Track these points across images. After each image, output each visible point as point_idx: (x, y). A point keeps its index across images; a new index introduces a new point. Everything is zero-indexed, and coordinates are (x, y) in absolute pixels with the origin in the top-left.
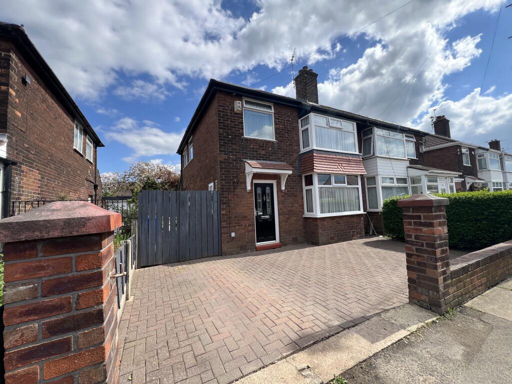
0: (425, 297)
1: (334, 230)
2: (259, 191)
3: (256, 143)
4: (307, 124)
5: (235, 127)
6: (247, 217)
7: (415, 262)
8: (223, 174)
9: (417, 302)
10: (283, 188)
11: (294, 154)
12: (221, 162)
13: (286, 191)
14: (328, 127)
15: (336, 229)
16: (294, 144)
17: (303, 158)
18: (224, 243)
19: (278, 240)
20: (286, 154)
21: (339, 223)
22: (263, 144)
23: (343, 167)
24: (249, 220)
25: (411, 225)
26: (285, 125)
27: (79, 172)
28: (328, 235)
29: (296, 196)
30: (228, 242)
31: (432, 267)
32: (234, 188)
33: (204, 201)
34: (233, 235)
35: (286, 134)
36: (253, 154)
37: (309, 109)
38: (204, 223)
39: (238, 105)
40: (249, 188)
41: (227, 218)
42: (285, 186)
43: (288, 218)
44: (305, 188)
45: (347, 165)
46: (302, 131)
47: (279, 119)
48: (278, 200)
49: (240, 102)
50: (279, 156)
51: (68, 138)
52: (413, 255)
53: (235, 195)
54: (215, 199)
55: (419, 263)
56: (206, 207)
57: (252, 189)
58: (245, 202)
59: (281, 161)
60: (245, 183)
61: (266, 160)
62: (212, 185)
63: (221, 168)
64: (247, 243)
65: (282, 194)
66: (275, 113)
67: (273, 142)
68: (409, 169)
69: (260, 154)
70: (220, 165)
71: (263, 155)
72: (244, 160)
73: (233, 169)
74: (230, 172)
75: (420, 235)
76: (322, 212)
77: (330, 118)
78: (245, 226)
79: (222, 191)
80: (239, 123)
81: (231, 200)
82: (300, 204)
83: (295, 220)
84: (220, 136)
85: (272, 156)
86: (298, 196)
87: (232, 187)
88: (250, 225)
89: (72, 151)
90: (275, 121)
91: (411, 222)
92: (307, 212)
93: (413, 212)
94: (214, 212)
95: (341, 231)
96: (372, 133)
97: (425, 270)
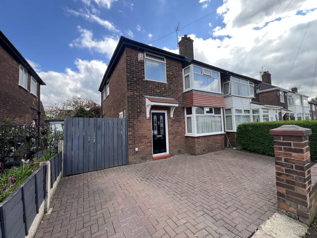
0: (293, 209)
1: (206, 145)
2: (155, 118)
3: (154, 84)
4: (188, 73)
5: (139, 73)
6: (146, 137)
7: (284, 179)
8: (130, 106)
9: (285, 212)
10: (172, 116)
11: (179, 93)
12: (128, 97)
13: (174, 118)
14: (202, 74)
15: (206, 144)
16: (180, 86)
17: (185, 95)
18: (130, 155)
19: (168, 152)
20: (174, 93)
21: (209, 140)
22: (159, 85)
23: (211, 102)
24: (148, 138)
25: (281, 150)
26: (173, 73)
27: (24, 103)
28: (202, 148)
29: (181, 121)
30: (133, 155)
31: (300, 185)
32: (138, 116)
33: (115, 125)
34: (137, 149)
35: (174, 79)
36: (151, 92)
37: (190, 62)
38: (115, 142)
39: (141, 56)
40: (148, 116)
41: (132, 138)
42: (173, 115)
43: (175, 137)
44: (186, 116)
45: (214, 101)
46: (185, 77)
47: (169, 68)
48: (168, 125)
49: (143, 54)
50: (169, 94)
51: (13, 77)
52: (283, 174)
53: (138, 121)
54: (124, 124)
55: (287, 181)
56: (117, 130)
57: (150, 117)
58: (145, 126)
59: (171, 97)
60: (145, 113)
61: (161, 96)
62: (121, 113)
63: (128, 102)
64: (147, 155)
65: (172, 120)
66: (166, 64)
67: (165, 84)
68: (252, 104)
69: (156, 92)
70: (128, 100)
71: (158, 93)
72: (145, 96)
73: (137, 102)
74: (135, 104)
75: (289, 159)
76: (198, 133)
77: (204, 68)
78: (146, 143)
79: (129, 118)
80: (141, 69)
81: (135, 125)
82: (183, 127)
83: (179, 138)
84: (127, 79)
85: (164, 93)
86: (182, 121)
87: (136, 115)
88: (148, 142)
89: (18, 88)
90: (167, 69)
91: (282, 147)
92: (188, 132)
93: (283, 140)
94: (123, 133)
95: (210, 145)
96: (229, 80)
97: (294, 187)
